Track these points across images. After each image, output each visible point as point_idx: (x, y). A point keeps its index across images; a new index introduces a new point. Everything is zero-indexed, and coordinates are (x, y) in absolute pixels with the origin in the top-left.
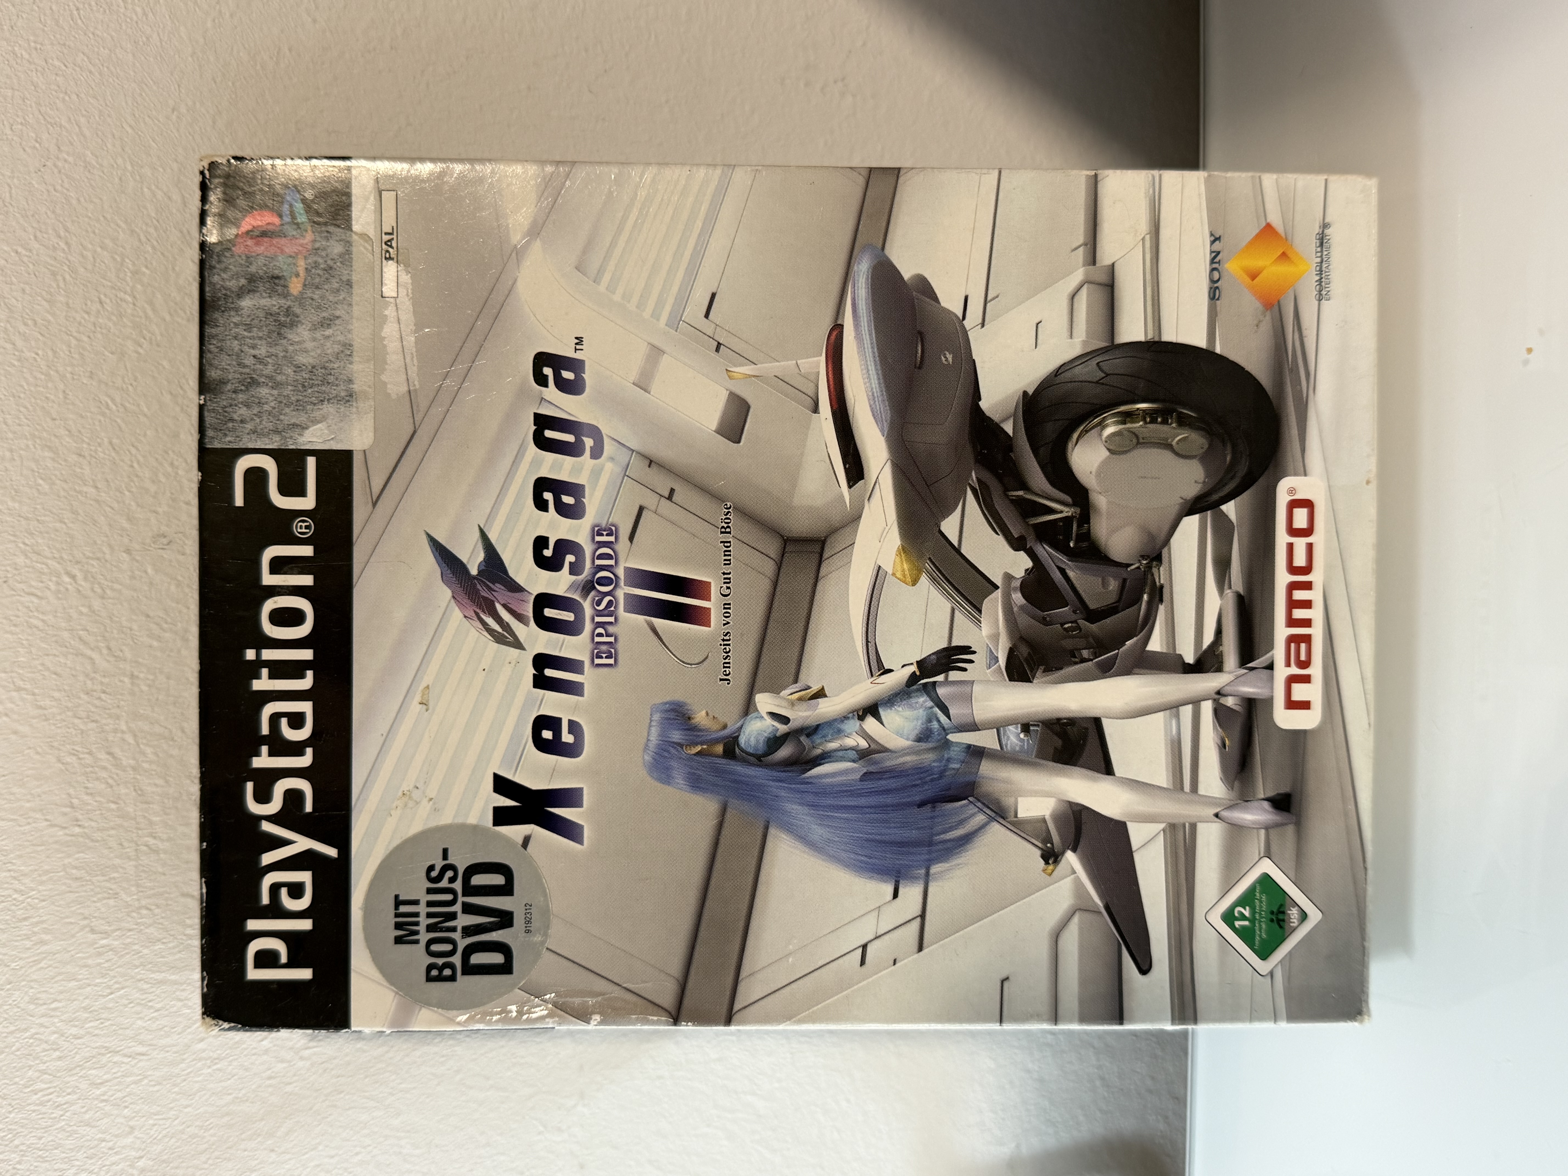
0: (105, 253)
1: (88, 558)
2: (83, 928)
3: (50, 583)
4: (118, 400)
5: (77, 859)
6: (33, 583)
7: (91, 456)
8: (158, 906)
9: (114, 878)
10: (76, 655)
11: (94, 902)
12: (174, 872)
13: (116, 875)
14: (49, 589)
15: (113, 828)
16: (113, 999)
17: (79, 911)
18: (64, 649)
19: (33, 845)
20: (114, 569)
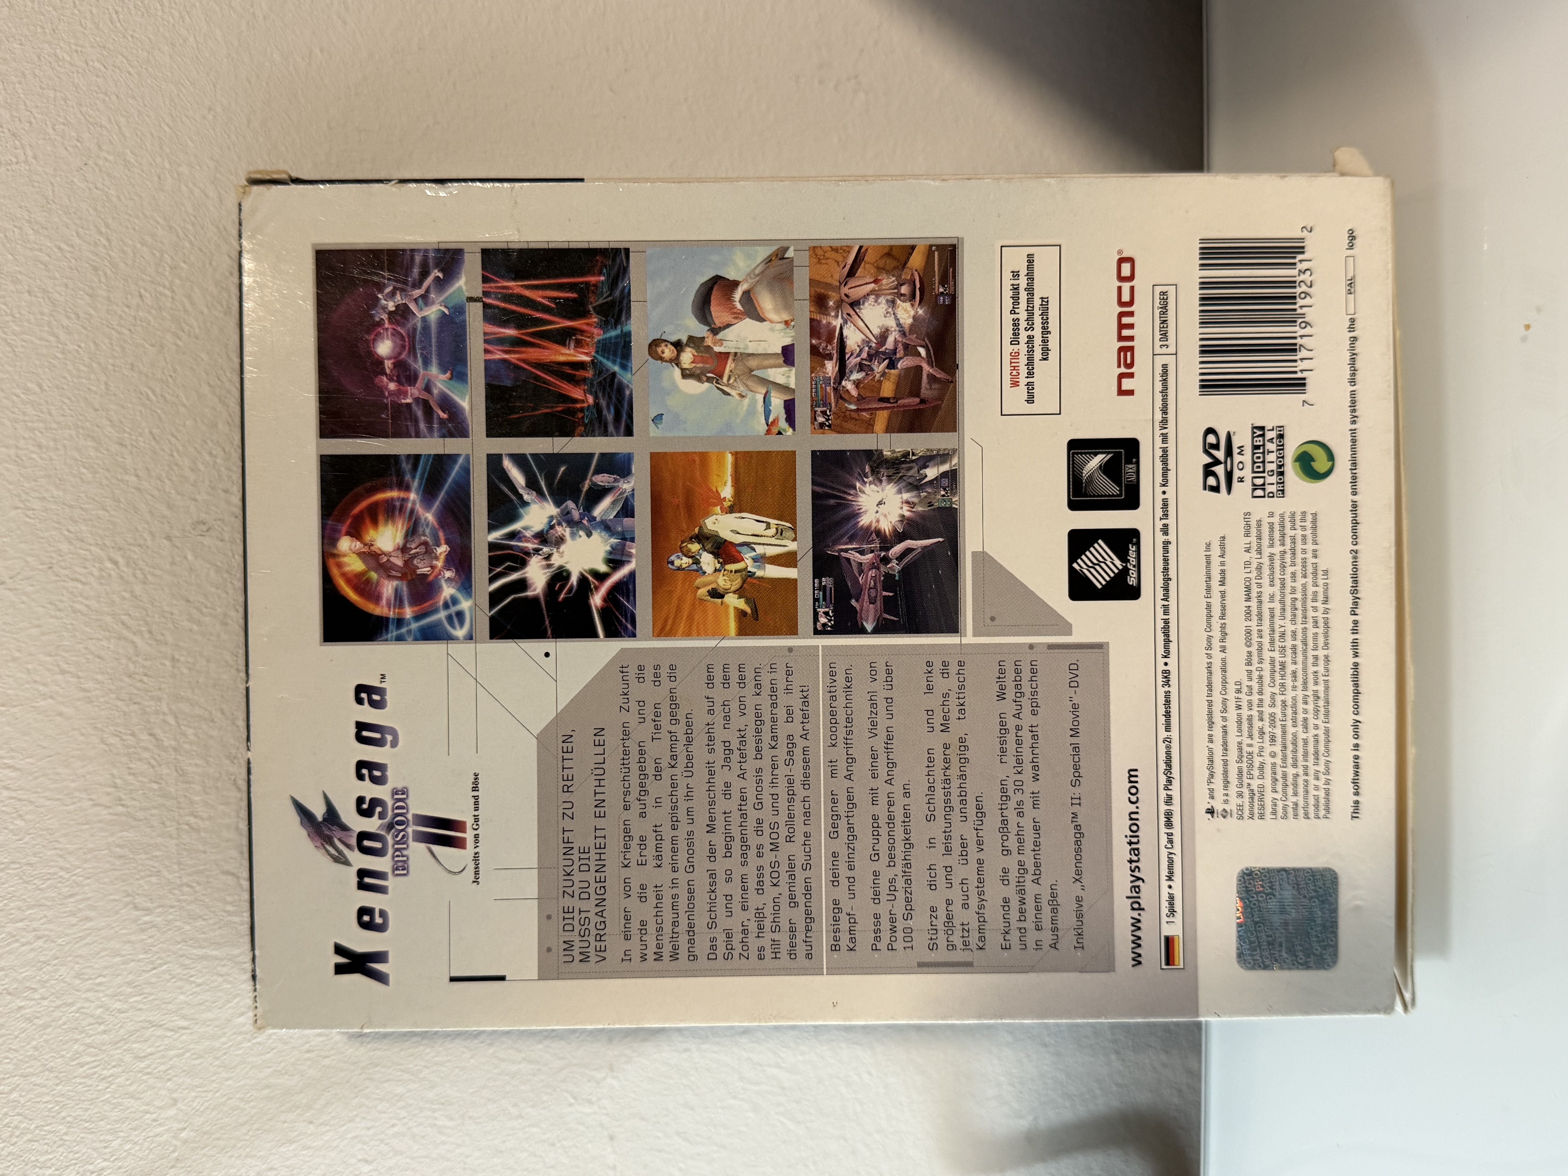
0: (145, 249)
1: (130, 544)
2: (126, 905)
3: (93, 569)
4: (158, 391)
5: (121, 838)
6: (77, 569)
7: (132, 445)
8: (199, 884)
9: (156, 856)
10: (119, 639)
11: (137, 879)
12: (214, 850)
13: (157, 853)
14: (92, 574)
15: (155, 808)
16: (155, 974)
17: (123, 888)
18: (108, 633)
19: (78, 824)
20: (155, 555)
